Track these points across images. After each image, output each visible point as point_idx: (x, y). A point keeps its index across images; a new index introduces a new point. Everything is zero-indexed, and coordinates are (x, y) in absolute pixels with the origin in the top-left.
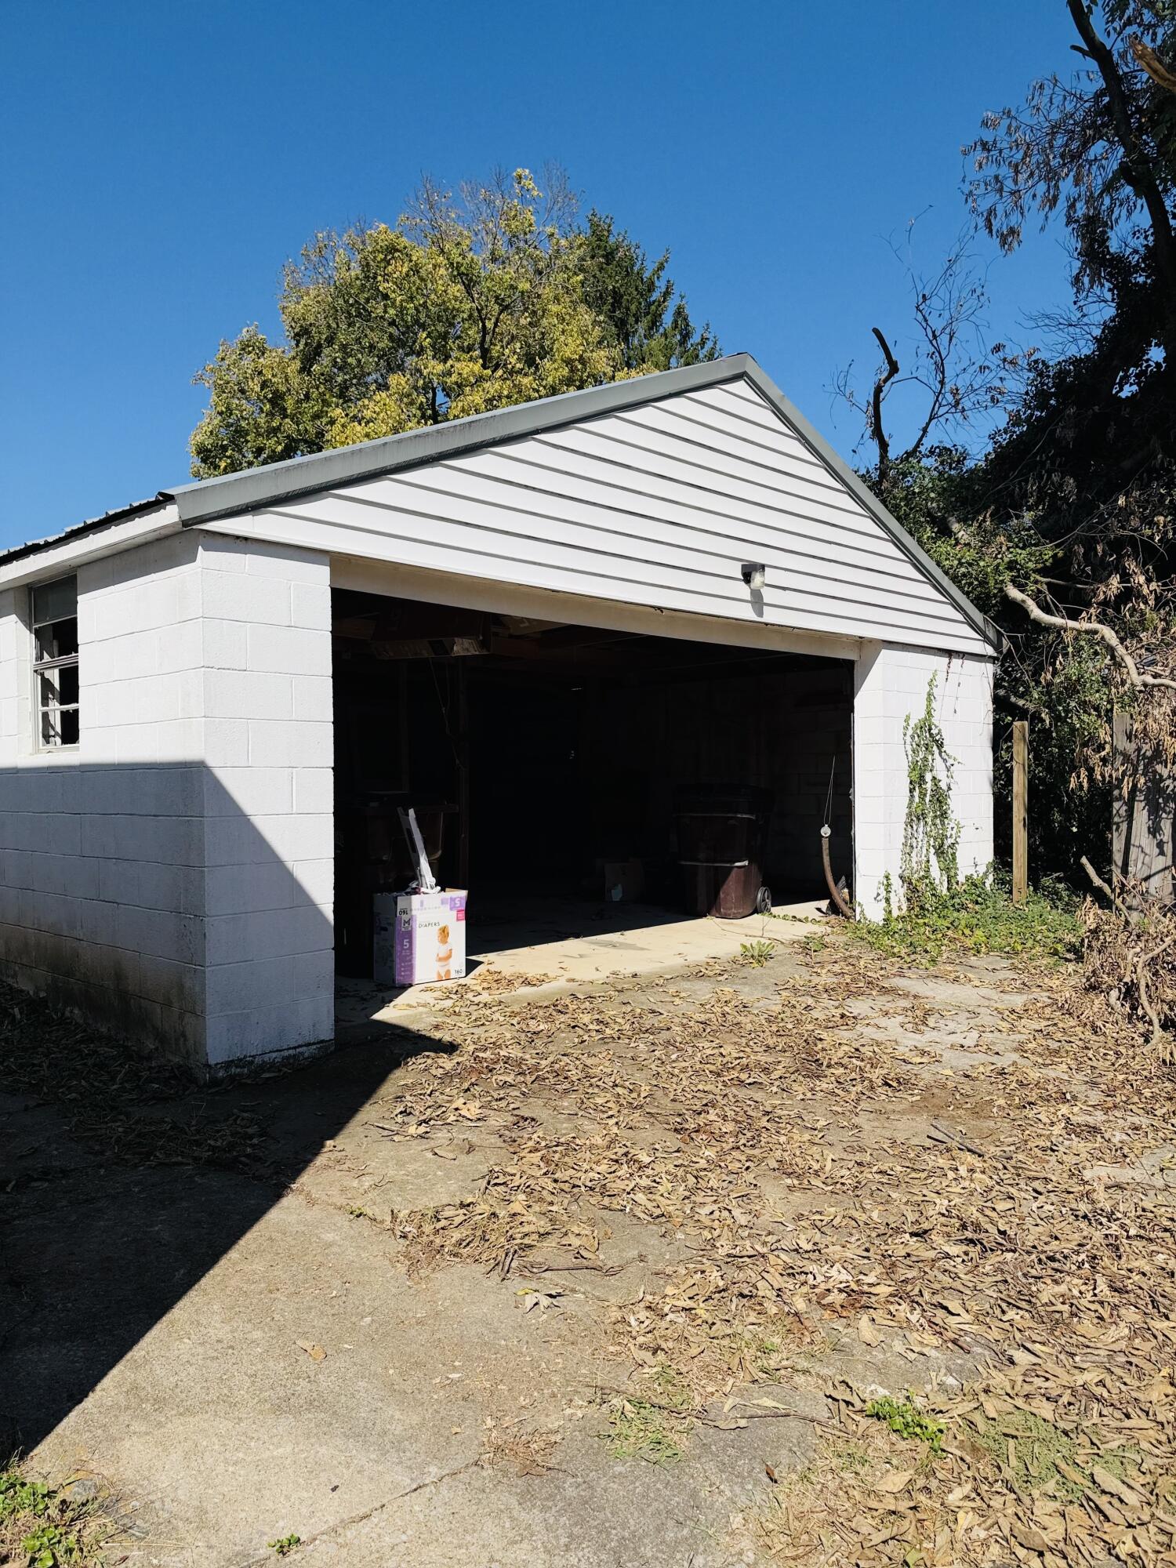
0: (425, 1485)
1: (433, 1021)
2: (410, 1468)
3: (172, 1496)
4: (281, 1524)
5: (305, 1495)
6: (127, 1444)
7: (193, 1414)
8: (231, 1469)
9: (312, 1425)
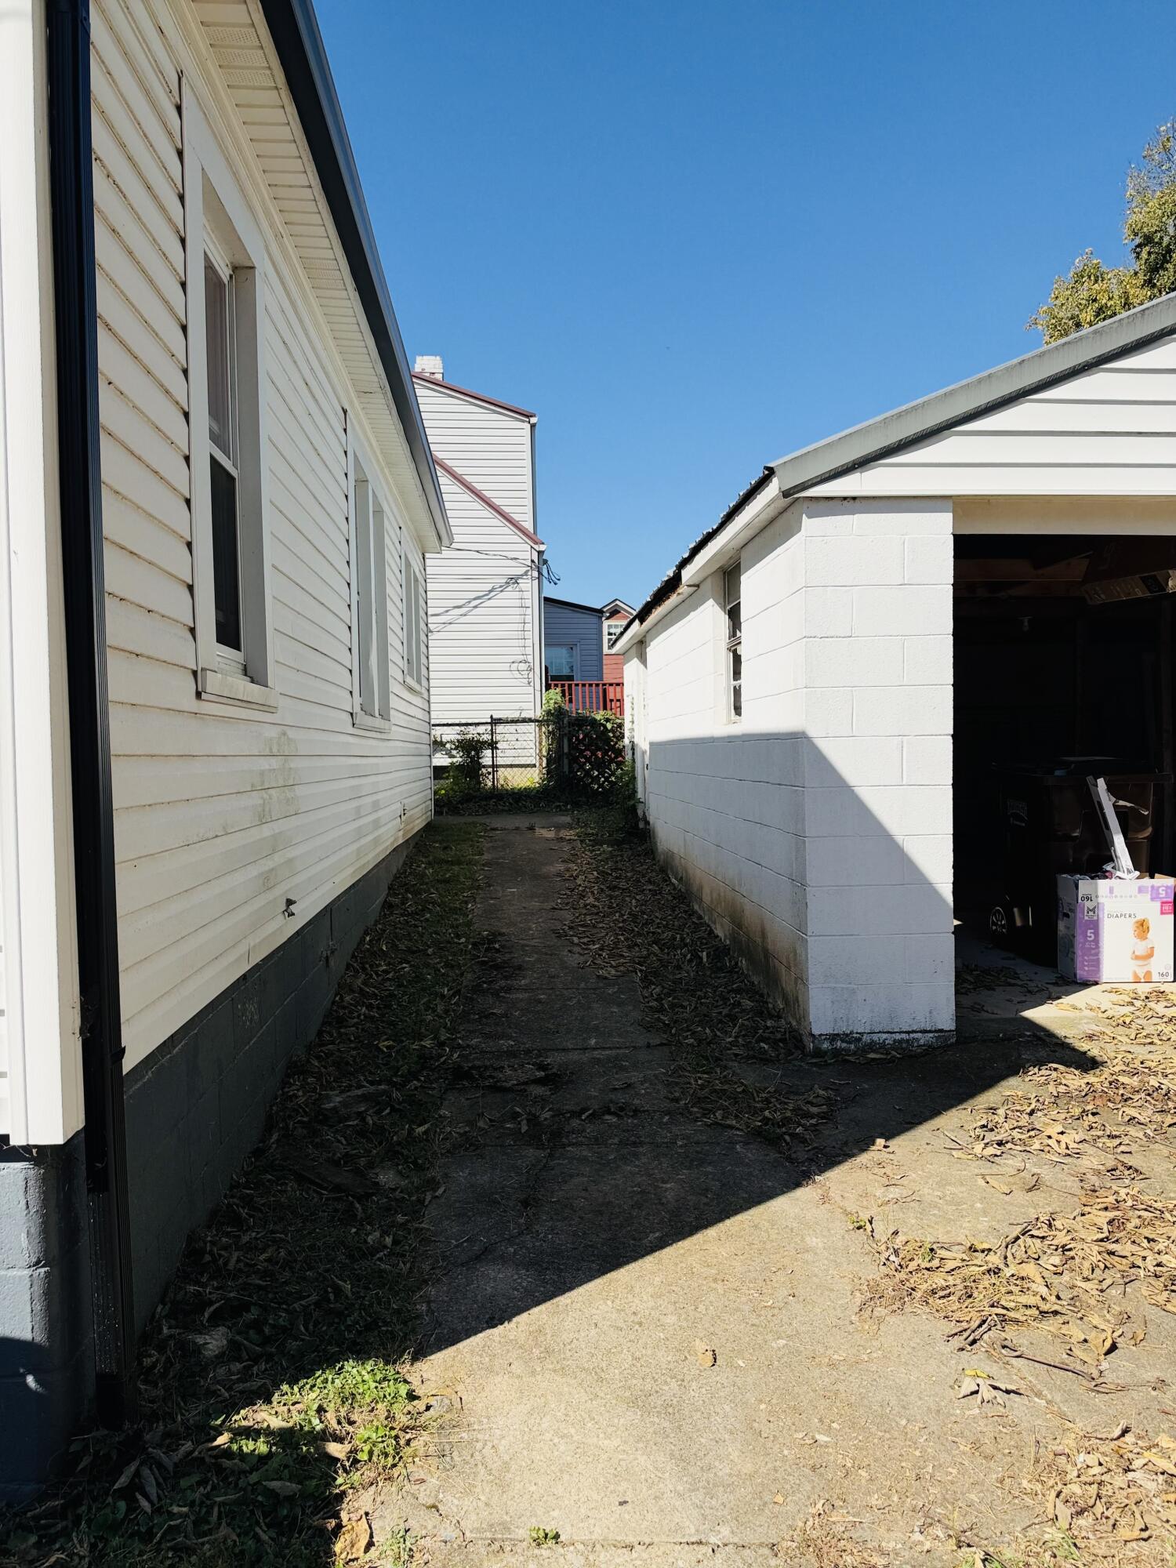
0: (707, 1543)
1: (1092, 1028)
2: (705, 1517)
3: (496, 1442)
4: (555, 1514)
5: (595, 1496)
6: (498, 1379)
7: (564, 1375)
8: (556, 1440)
9: (651, 1430)
